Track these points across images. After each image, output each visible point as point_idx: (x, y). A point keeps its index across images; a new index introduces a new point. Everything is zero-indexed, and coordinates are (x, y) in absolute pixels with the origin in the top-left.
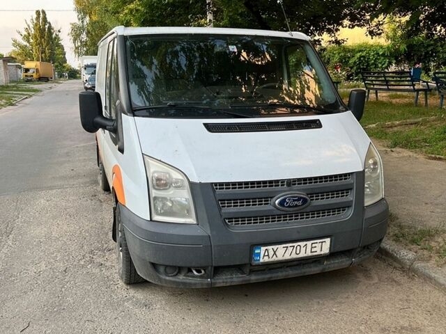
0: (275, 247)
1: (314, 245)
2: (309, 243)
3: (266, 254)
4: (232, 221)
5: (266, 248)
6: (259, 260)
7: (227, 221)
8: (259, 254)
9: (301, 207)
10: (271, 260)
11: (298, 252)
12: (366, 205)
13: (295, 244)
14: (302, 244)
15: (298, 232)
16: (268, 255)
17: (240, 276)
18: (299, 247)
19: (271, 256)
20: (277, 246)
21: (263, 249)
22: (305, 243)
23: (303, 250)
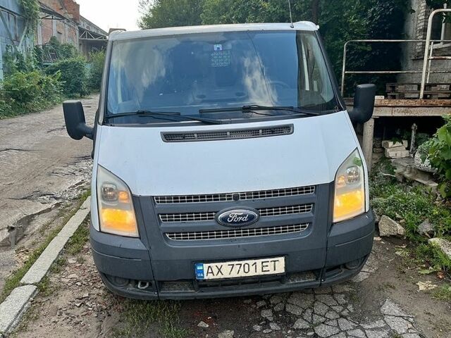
0: (219, 265)
1: (264, 264)
2: (259, 262)
3: (210, 271)
4: (173, 236)
5: (209, 265)
6: (203, 277)
7: (168, 235)
8: (202, 271)
9: (246, 223)
10: (215, 277)
11: (246, 270)
12: (335, 221)
13: (243, 263)
14: (251, 262)
15: (245, 250)
16: (212, 272)
17: (190, 291)
18: (246, 266)
19: (215, 273)
20: (222, 264)
21: (206, 266)
22: (254, 261)
23: (252, 268)
